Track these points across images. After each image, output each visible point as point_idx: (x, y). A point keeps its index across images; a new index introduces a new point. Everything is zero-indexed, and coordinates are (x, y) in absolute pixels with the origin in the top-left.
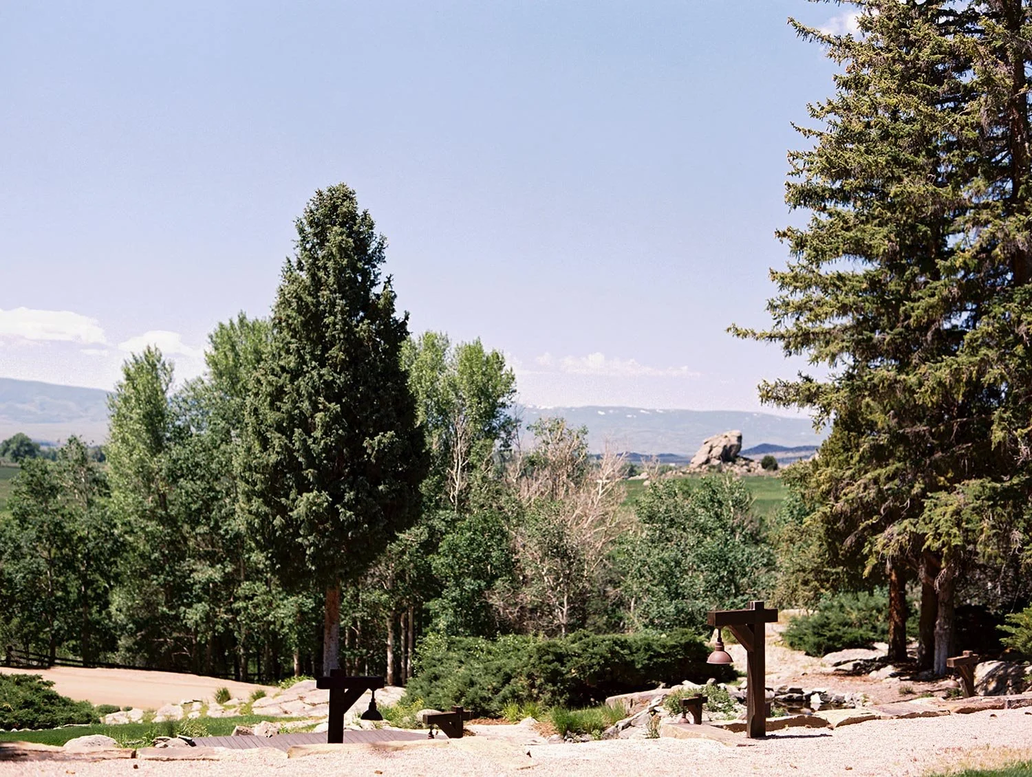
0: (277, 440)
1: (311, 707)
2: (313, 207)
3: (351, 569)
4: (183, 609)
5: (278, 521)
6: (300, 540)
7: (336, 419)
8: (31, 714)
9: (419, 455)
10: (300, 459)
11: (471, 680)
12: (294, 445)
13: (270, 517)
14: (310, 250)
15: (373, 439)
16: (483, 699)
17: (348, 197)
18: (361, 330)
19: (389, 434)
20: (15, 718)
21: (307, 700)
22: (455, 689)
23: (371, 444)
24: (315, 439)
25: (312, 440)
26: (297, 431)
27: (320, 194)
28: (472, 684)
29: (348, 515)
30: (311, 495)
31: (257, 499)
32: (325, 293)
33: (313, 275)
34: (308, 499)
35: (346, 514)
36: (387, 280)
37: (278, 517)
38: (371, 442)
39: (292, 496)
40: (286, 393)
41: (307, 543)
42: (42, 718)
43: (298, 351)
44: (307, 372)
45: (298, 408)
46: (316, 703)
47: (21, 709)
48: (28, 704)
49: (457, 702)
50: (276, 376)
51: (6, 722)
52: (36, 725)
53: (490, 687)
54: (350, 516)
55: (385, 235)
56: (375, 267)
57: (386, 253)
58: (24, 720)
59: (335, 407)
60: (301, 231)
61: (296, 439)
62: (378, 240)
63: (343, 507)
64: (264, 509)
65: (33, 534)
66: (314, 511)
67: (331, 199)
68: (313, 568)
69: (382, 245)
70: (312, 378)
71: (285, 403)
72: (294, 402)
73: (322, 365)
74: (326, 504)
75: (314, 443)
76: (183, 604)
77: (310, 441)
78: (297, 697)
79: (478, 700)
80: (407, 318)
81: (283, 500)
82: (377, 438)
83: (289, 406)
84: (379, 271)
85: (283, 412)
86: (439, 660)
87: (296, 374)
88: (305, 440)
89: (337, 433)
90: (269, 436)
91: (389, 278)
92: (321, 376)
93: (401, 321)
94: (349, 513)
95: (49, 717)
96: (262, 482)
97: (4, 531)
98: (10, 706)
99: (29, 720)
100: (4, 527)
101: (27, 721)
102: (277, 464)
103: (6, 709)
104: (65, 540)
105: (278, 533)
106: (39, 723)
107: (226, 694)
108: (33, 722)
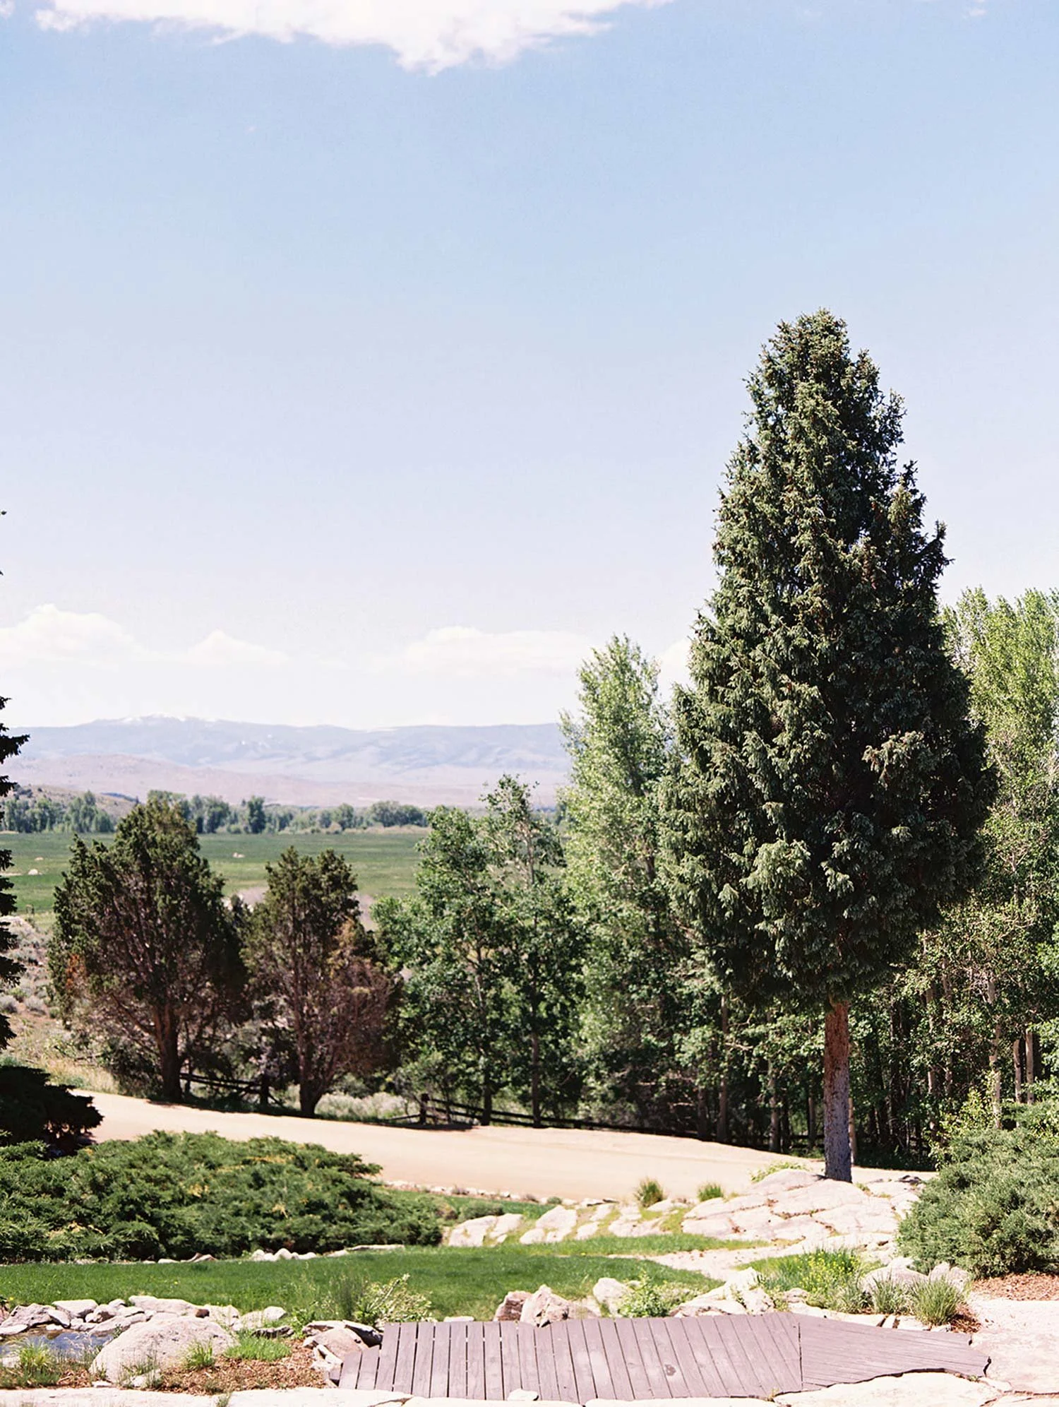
0: (718, 752)
1: (781, 1220)
2: (774, 353)
3: (852, 975)
4: (677, 1037)
5: (726, 893)
6: (761, 926)
7: (813, 711)
8: (316, 1224)
9: (974, 775)
10: (758, 785)
11: (1014, 1195)
12: (746, 759)
13: (714, 886)
14: (773, 427)
15: (880, 748)
16: (1034, 1234)
17: (832, 332)
18: (855, 556)
19: (907, 737)
20: (287, 1230)
21: (778, 1208)
22: (981, 1212)
23: (877, 756)
24: (782, 749)
25: (776, 750)
26: (751, 736)
27: (785, 329)
28: (1016, 1202)
29: (839, 880)
30: (774, 847)
31: (690, 857)
32: (790, 495)
33: (774, 469)
34: (769, 853)
35: (836, 879)
36: (905, 471)
37: (726, 886)
38: (876, 752)
39: (747, 849)
40: (731, 671)
41: (773, 931)
42: (333, 1230)
43: (751, 598)
44: (766, 634)
45: (753, 694)
46: (792, 1212)
47: (302, 1214)
48: (315, 1206)
49: (986, 1239)
50: (717, 642)
51: (273, 1236)
52: (322, 1242)
53: (1050, 1209)
54: (845, 882)
55: (899, 392)
56: (886, 450)
57: (904, 425)
58: (302, 1234)
59: (810, 691)
60: (758, 395)
61: (749, 749)
62: (887, 401)
63: (830, 866)
64: (701, 872)
65: (448, 924)
66: (780, 874)
67: (801, 336)
68: (790, 974)
69: (896, 411)
70: (775, 643)
71: (731, 687)
72: (746, 685)
73: (791, 622)
74: (799, 861)
75: (779, 755)
76: (678, 1030)
77: (771, 752)
78: (764, 1200)
79: (1022, 1237)
80: (941, 534)
81: (734, 857)
82: (886, 746)
83: (737, 693)
84: (894, 458)
85: (728, 704)
86: (979, 1146)
87: (751, 639)
88: (764, 751)
89: (813, 737)
90: (707, 748)
91: (909, 468)
92: (788, 640)
93: (929, 540)
94: (841, 877)
95: (344, 1230)
96: (695, 825)
97: (409, 921)
98: (283, 1210)
99: (310, 1235)
100: (411, 915)
101: (307, 1235)
102: (721, 796)
103: (277, 1215)
104: (500, 934)
105: (727, 914)
106: (327, 1239)
107: (654, 1192)
108: (316, 1238)
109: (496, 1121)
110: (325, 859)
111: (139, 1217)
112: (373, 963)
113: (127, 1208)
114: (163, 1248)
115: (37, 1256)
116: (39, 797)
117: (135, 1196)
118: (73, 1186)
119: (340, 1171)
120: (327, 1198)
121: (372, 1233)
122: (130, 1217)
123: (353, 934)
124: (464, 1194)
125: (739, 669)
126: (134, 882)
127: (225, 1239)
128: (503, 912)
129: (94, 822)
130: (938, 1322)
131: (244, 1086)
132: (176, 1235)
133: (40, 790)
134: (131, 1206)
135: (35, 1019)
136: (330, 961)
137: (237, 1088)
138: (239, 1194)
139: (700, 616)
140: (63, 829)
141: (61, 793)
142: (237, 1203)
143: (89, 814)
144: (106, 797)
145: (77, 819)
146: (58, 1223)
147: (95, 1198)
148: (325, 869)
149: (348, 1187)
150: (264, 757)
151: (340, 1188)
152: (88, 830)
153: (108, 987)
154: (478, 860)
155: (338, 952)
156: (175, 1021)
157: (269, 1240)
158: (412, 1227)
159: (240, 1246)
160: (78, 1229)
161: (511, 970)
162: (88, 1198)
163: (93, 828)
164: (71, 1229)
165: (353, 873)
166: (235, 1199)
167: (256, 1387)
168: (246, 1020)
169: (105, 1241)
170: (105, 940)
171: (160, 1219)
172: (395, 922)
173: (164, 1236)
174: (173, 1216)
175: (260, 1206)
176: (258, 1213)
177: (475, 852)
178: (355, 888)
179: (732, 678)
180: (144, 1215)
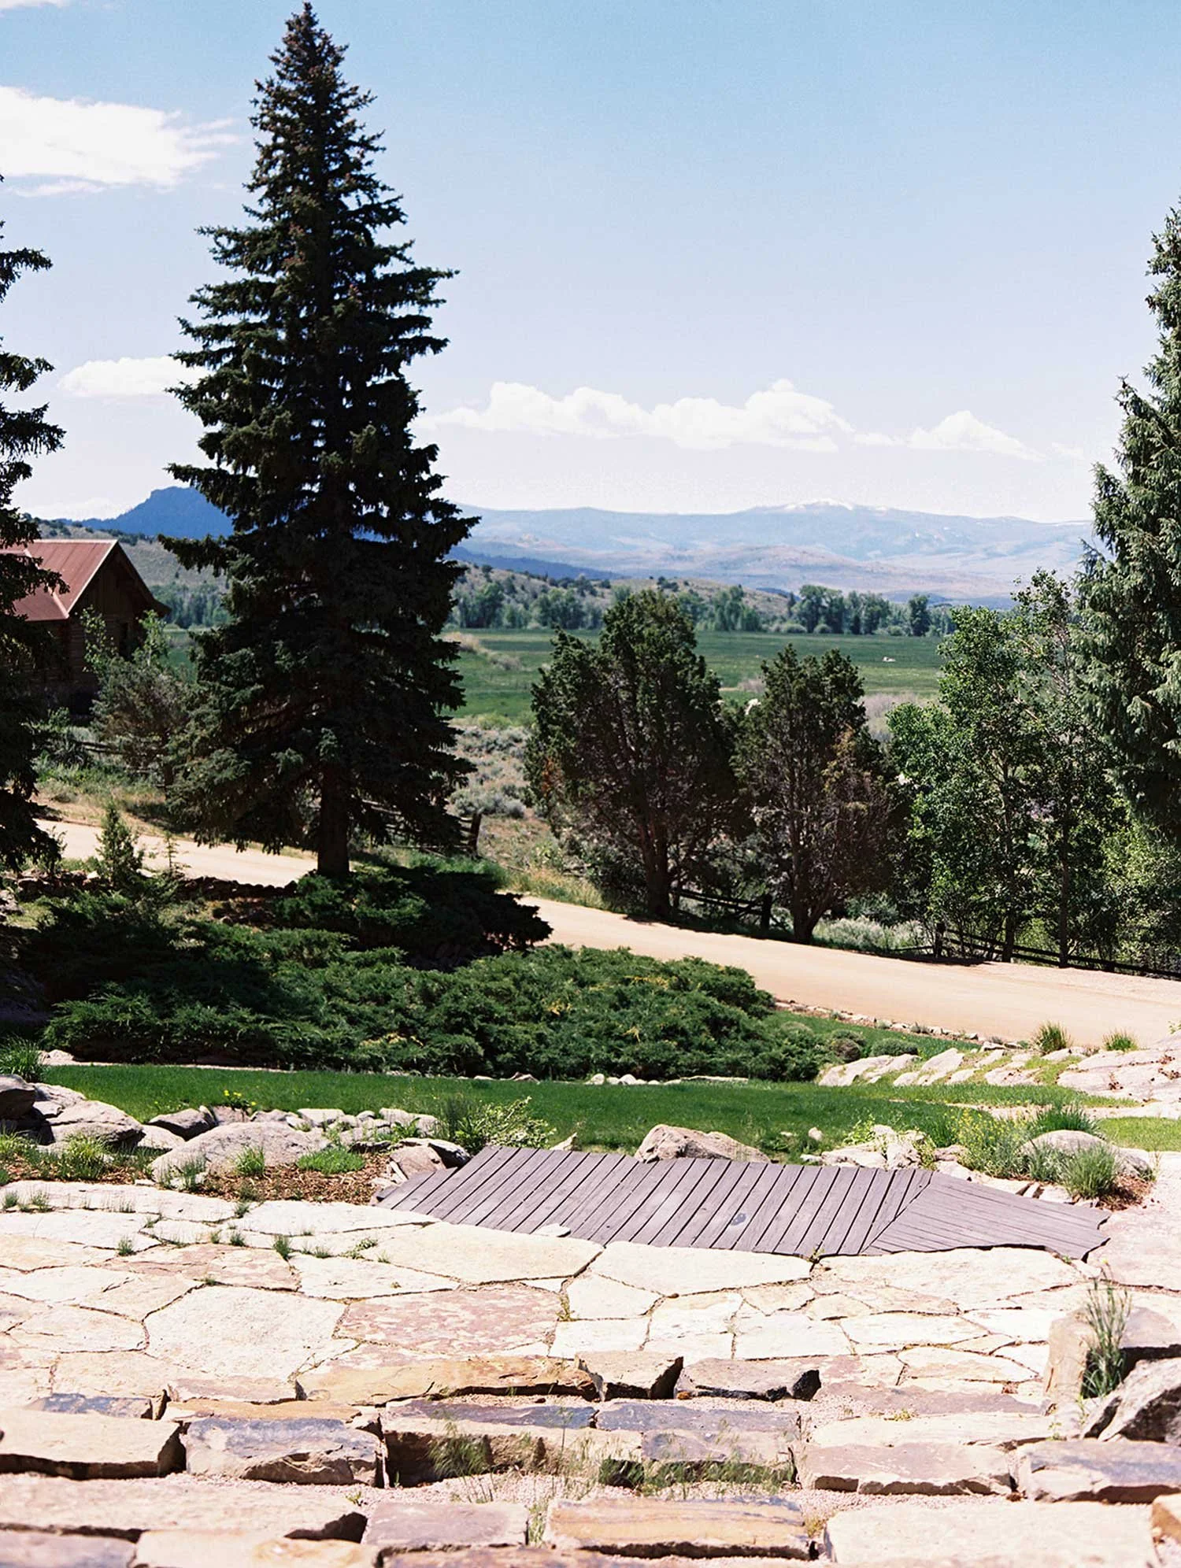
5: (1135, 707)
6: (1169, 745)
8: (669, 1050)
20: (635, 1055)
31: (1098, 663)
42: (686, 1058)
45: (1176, 476)
47: (657, 1039)
48: (672, 1031)
51: (620, 1061)
58: (652, 1060)
61: (1167, 539)
71: (1152, 467)
78: (1161, 1055)
81: (1148, 665)
95: (697, 1058)
97: (928, 731)
98: (637, 1033)
99: (659, 1062)
100: (931, 725)
101: (656, 1062)
102: (1138, 593)
103: (629, 1038)
104: (1029, 749)
105: (1137, 731)
106: (677, 1067)
107: (1055, 1040)
108: (666, 1065)
109: (1018, 956)
110: (829, 660)
111: (467, 1031)
112: (874, 777)
113: (453, 1021)
114: (489, 1065)
115: (338, 1065)
116: (684, 591)
117: (463, 1008)
118: (402, 995)
119: (708, 995)
120: (684, 1024)
121: (728, 1064)
122: (457, 1029)
123: (852, 743)
124: (924, 1032)
125: (1162, 447)
126: (615, 680)
127: (572, 1061)
128: (1030, 725)
129: (739, 619)
130: (1086, 1195)
131: (745, 906)
132: (505, 1053)
133: (686, 584)
134: (460, 1019)
135: (541, 826)
136: (825, 772)
137: (736, 907)
138: (597, 1013)
139: (1124, 385)
140: (706, 627)
141: (709, 587)
142: (589, 1023)
143: (735, 610)
144: (758, 592)
145: (722, 615)
146: (376, 1032)
147: (423, 1008)
148: (829, 670)
149: (713, 1014)
150: (939, 552)
151: (707, 1014)
152: (734, 629)
153: (582, 792)
154: (1008, 665)
155: (835, 763)
156: (661, 832)
157: (616, 1063)
158: (773, 1060)
159: (583, 1070)
160: (396, 1039)
161: (1041, 793)
162: (416, 1007)
163: (739, 626)
164: (390, 1038)
165: (860, 676)
166: (591, 1018)
167: (293, 1198)
168: (749, 834)
169: (418, 1053)
170: (586, 742)
171: (491, 1035)
172: (912, 733)
173: (492, 1051)
174: (505, 1032)
175: (614, 1027)
176: (609, 1034)
177: (1003, 657)
178: (862, 693)
179: (1153, 457)
180: (472, 1028)
